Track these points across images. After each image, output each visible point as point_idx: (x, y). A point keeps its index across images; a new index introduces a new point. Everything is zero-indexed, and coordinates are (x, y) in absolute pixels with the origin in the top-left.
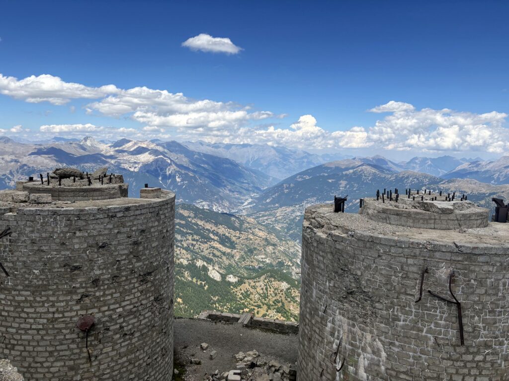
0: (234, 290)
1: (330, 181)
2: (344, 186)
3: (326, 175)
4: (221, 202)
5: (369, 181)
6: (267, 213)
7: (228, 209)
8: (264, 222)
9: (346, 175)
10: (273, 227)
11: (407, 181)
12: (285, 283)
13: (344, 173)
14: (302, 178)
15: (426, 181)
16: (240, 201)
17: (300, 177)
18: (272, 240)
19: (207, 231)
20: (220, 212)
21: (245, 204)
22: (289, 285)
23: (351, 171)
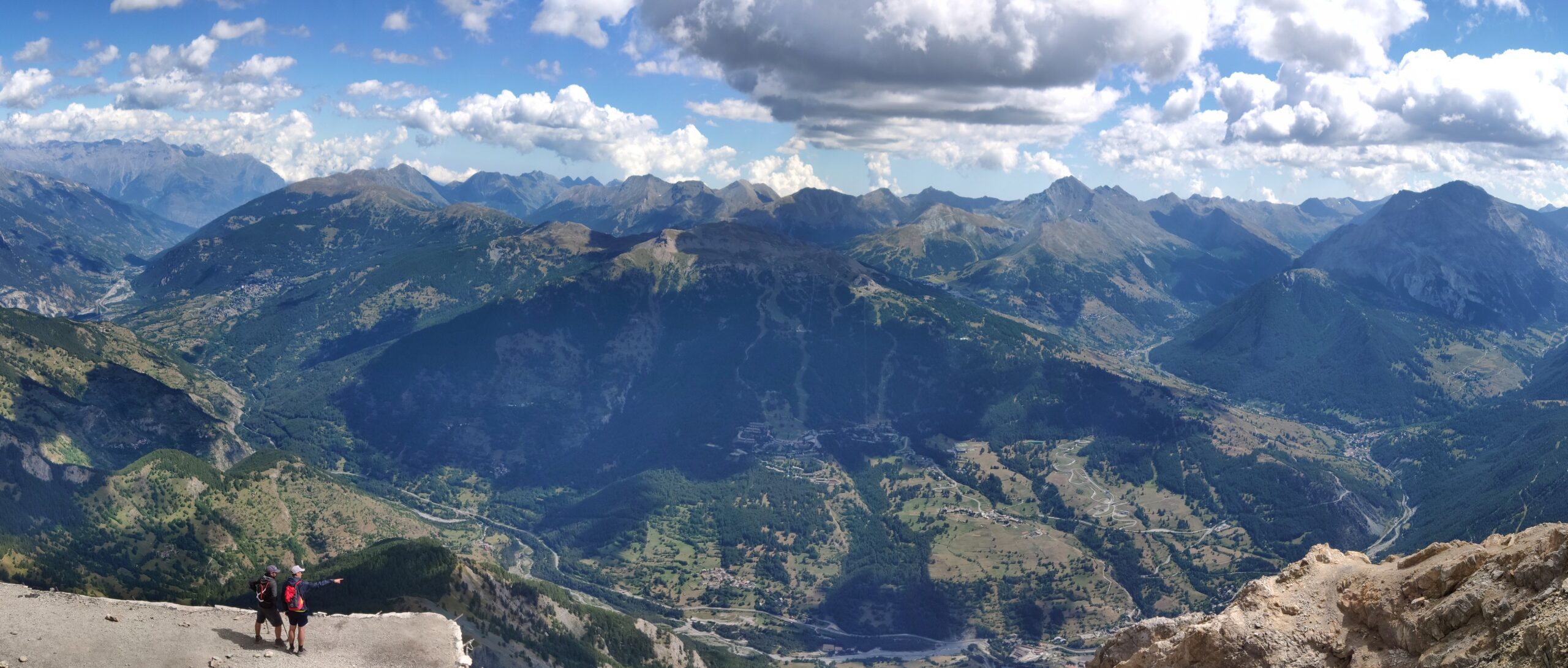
0: (80, 502)
1: (302, 227)
2: (332, 239)
3: (294, 212)
4: (54, 291)
5: (385, 225)
6: (163, 313)
7: (72, 305)
8: (155, 336)
9: (336, 213)
10: (175, 346)
11: (461, 229)
12: (195, 480)
13: (331, 208)
14: (241, 222)
15: (498, 227)
16: (99, 286)
17: (235, 221)
18: (172, 379)
19: (21, 364)
20: (53, 315)
21: (110, 294)
22: (206, 485)
23: (346, 203)
